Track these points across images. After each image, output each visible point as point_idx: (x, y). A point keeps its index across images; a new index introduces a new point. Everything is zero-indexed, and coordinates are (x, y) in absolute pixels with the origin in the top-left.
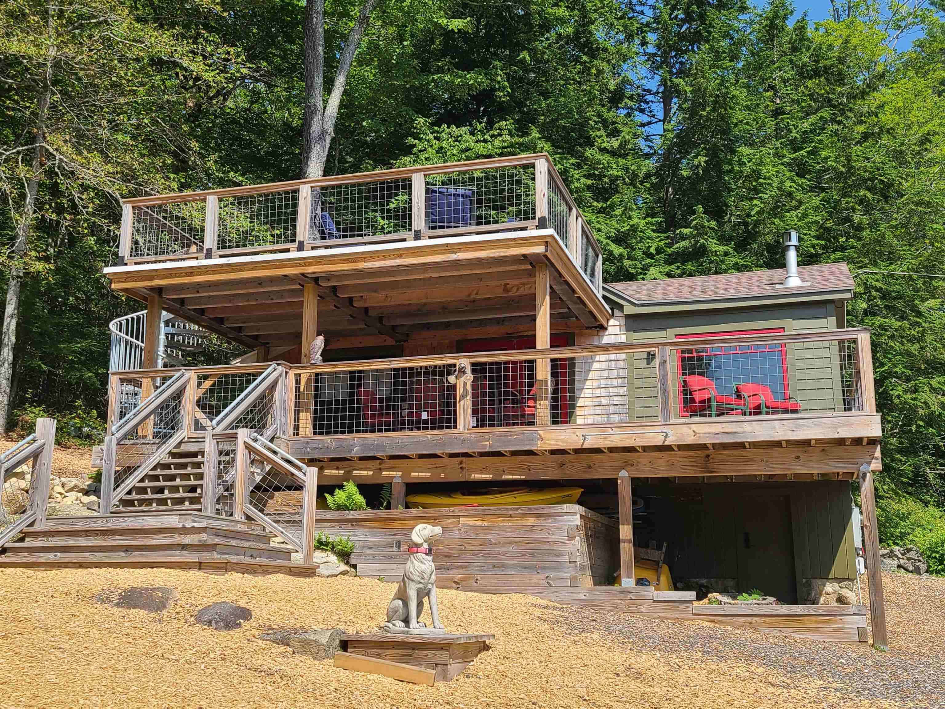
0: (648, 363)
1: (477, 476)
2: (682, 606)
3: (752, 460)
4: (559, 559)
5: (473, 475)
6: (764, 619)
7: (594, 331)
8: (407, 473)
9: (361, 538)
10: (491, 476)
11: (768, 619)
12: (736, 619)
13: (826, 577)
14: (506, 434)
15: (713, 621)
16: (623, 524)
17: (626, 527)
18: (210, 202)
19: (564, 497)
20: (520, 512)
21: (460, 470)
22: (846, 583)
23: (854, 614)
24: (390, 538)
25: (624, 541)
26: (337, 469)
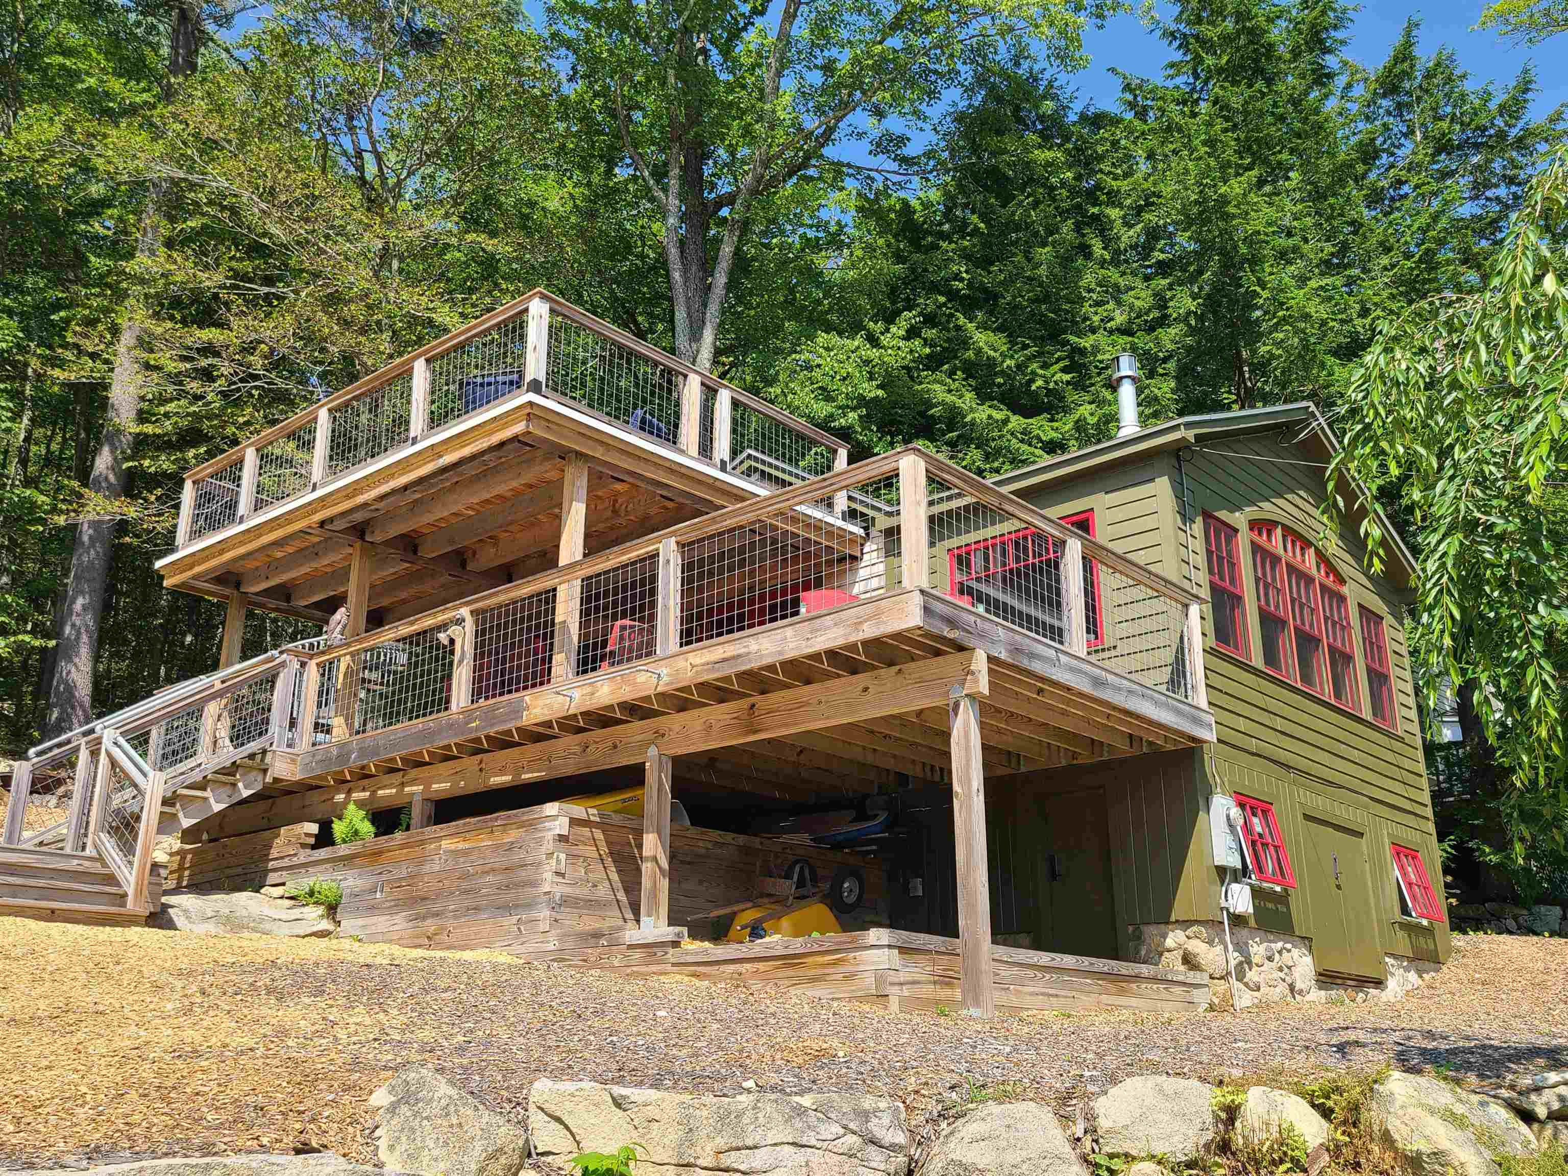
1: (496, 780)
3: (807, 703)
4: (533, 891)
5: (492, 779)
8: (428, 786)
9: (350, 882)
13: (1164, 919)
14: (494, 708)
15: (694, 975)
19: (624, 801)
20: (499, 822)
22: (1195, 928)
24: (374, 879)
26: (364, 790)
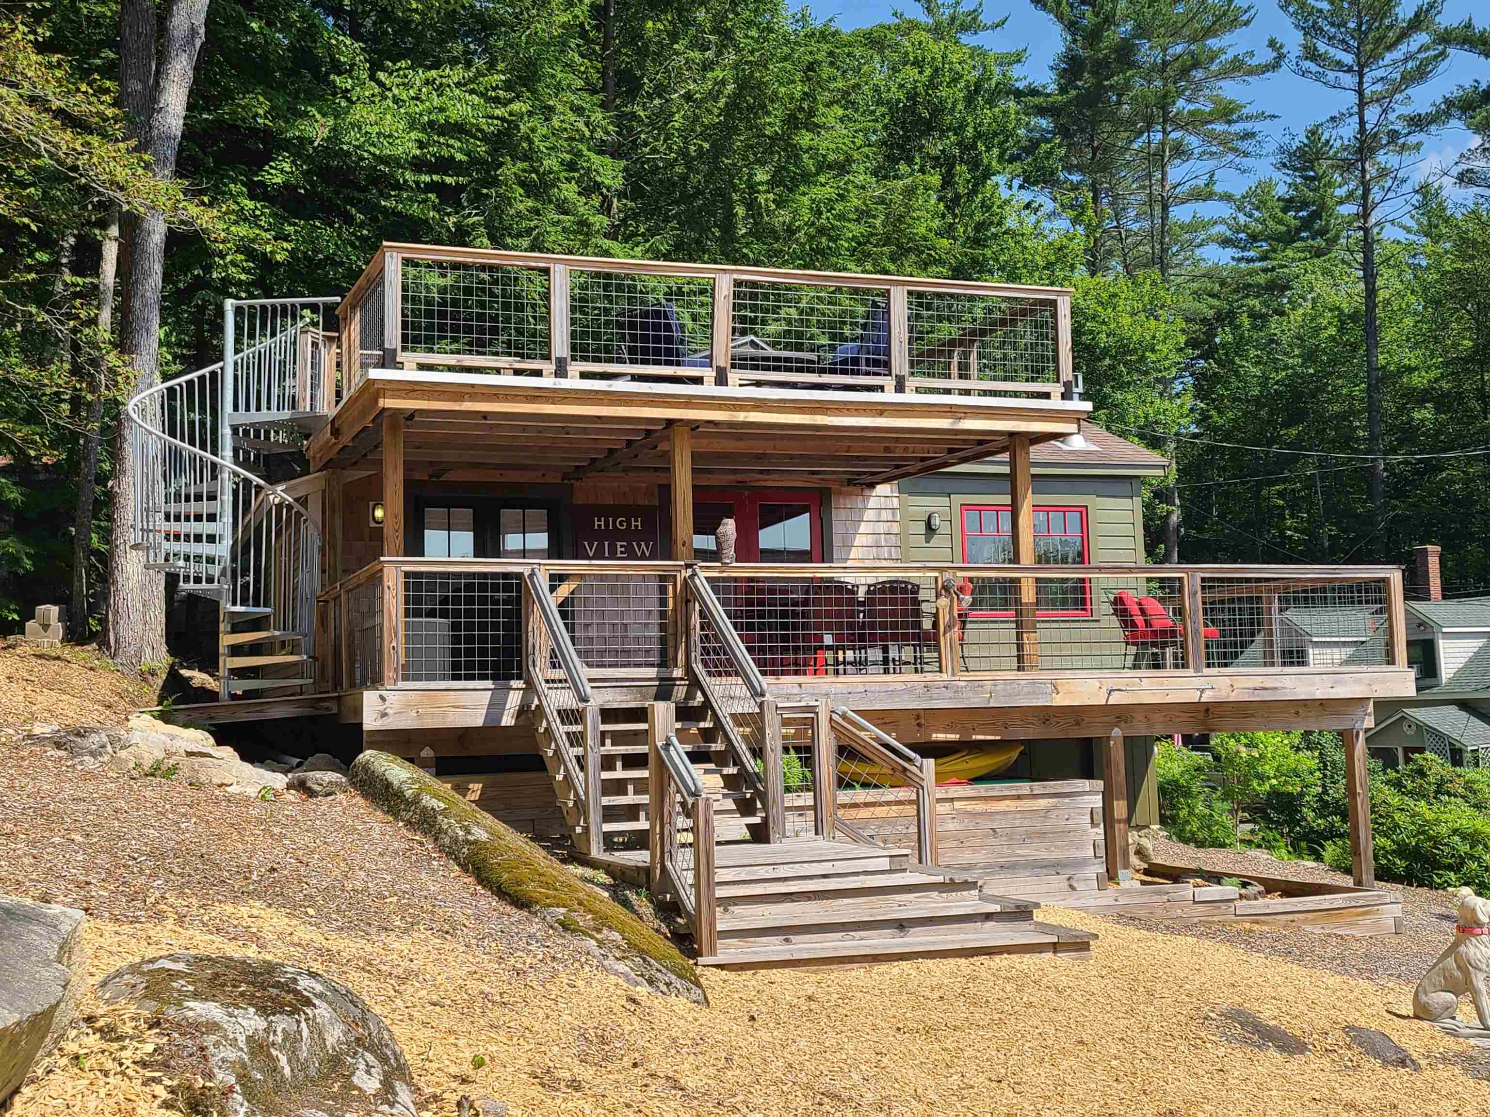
0: (927, 542)
1: (940, 736)
2: (1223, 906)
3: (1253, 716)
4: (1082, 854)
5: (934, 735)
6: (1306, 915)
7: (858, 489)
10: (958, 736)
11: (1310, 916)
12: (1278, 917)
14: (1012, 684)
16: (1118, 800)
17: (1121, 802)
18: (557, 275)
21: (917, 728)
23: (1392, 903)
25: (1119, 821)
